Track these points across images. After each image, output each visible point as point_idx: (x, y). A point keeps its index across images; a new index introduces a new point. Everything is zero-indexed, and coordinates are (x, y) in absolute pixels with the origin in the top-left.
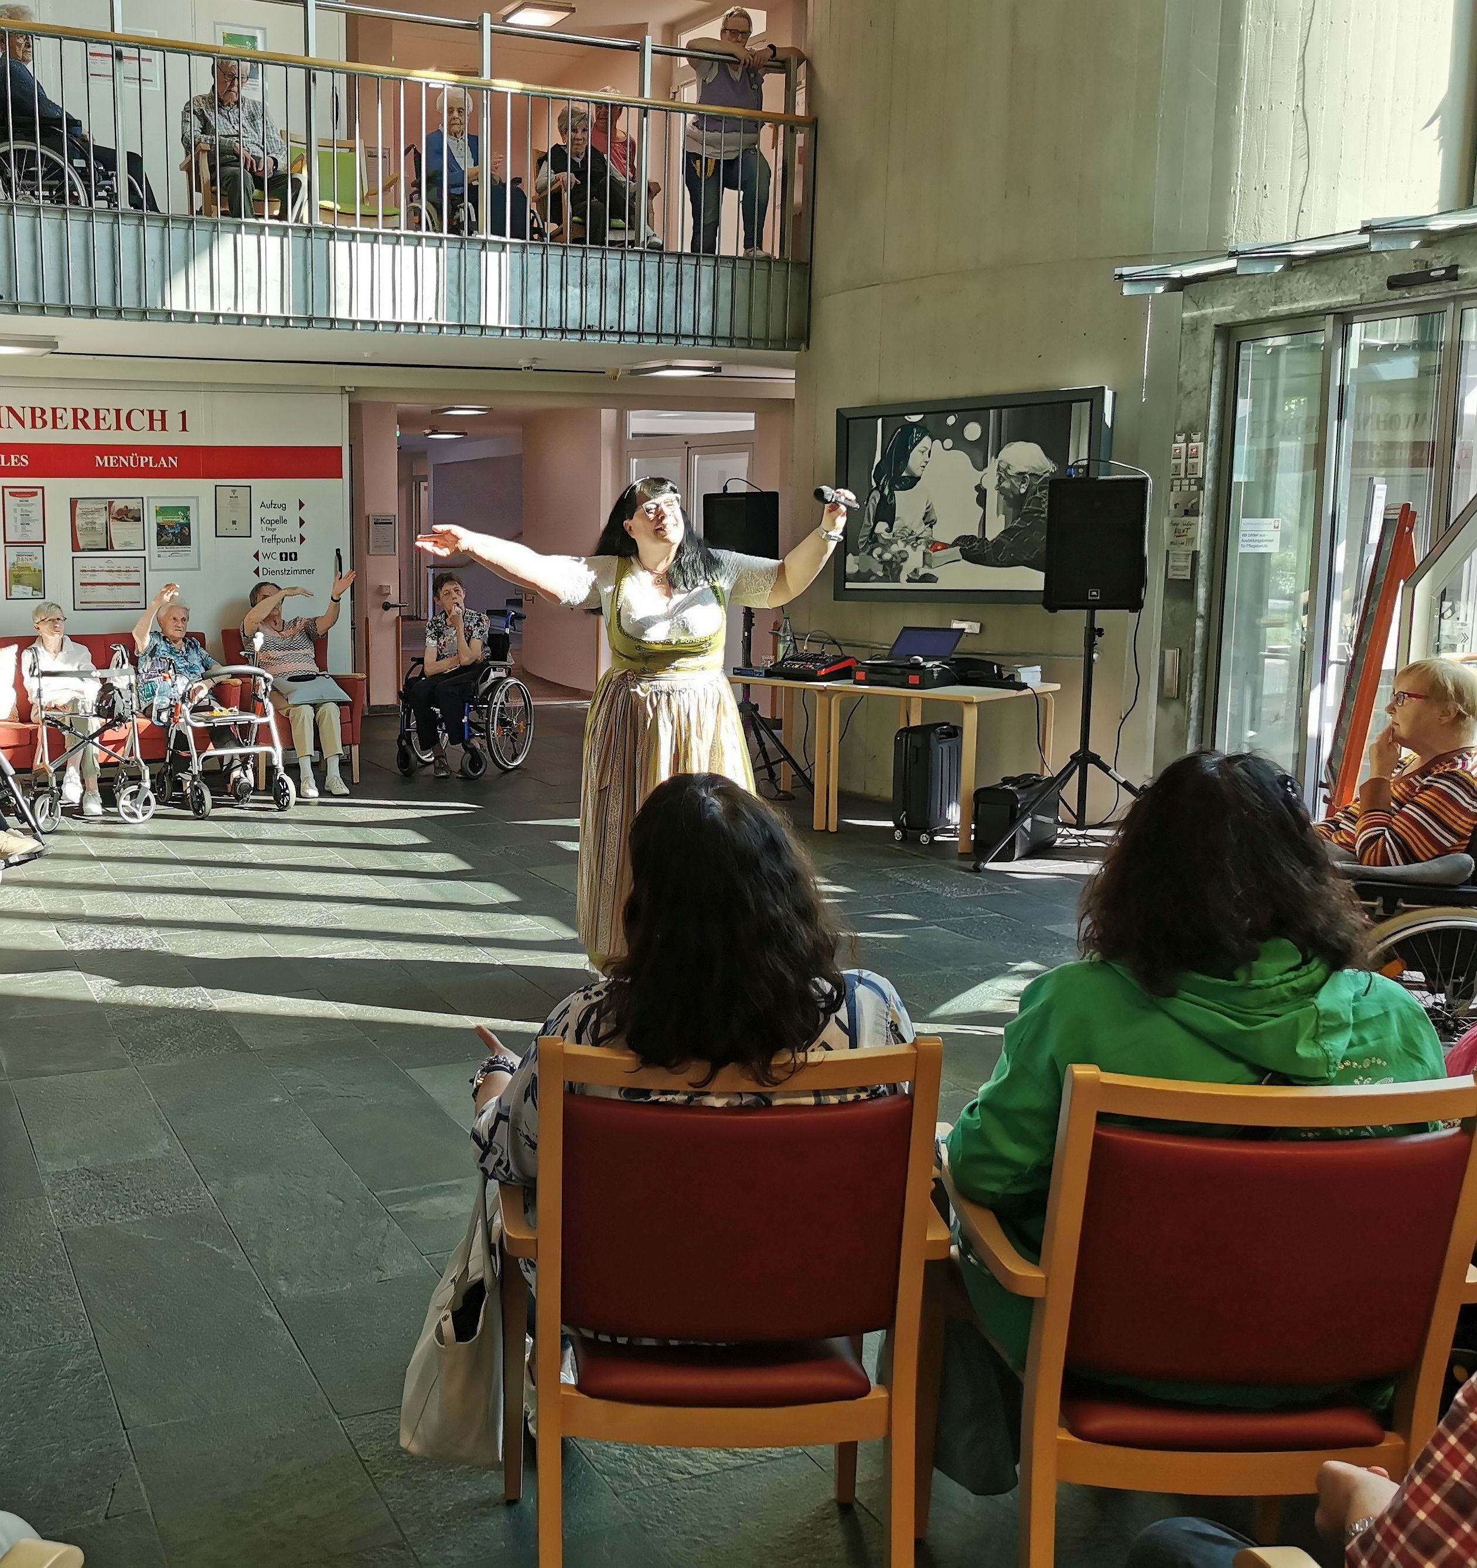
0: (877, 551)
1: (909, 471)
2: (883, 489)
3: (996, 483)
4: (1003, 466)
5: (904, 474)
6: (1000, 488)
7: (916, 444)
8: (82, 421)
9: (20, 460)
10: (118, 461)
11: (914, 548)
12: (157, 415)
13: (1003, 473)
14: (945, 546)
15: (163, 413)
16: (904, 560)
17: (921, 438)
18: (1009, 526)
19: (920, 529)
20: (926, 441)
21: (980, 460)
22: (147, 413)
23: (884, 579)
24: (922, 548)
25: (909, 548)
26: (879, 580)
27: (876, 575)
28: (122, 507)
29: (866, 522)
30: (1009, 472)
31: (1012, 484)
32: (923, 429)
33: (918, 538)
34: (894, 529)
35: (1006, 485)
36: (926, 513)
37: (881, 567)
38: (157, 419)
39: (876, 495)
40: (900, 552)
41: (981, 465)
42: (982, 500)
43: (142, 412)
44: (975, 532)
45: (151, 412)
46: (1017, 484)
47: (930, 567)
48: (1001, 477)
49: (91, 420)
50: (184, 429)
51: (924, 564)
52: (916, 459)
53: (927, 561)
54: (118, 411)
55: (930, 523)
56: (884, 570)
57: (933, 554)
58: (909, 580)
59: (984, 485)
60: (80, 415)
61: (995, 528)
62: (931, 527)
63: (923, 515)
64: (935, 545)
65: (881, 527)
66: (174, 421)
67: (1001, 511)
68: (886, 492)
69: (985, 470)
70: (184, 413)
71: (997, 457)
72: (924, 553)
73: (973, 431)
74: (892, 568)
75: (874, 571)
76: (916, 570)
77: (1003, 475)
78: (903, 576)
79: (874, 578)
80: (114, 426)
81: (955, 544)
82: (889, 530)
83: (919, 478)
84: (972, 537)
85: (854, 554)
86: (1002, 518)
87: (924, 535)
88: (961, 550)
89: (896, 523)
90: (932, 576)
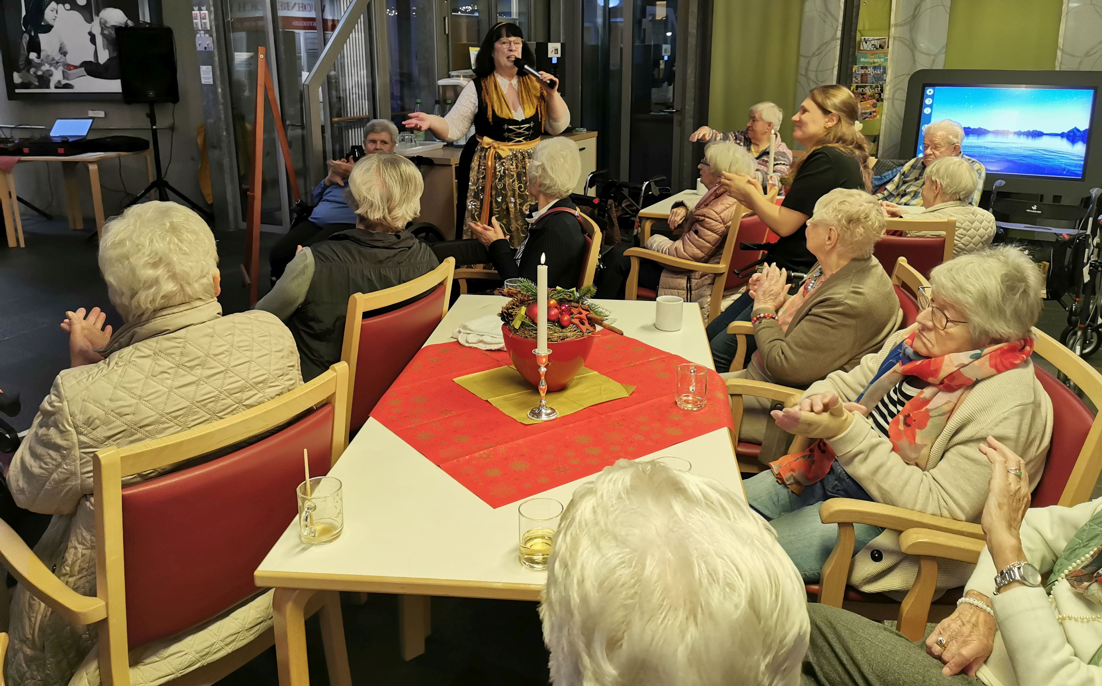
0: (32, 71)
1: (46, 22)
2: (30, 32)
3: (100, 31)
4: (102, 21)
5: (43, 23)
6: (102, 34)
11: (56, 68)
13: (103, 26)
14: (76, 67)
16: (51, 75)
18: (112, 56)
19: (58, 57)
23: (40, 87)
24: (61, 68)
25: (52, 69)
26: (37, 87)
27: (34, 84)
29: (22, 52)
30: (107, 25)
31: (109, 31)
33: (57, 63)
34: (42, 57)
35: (106, 32)
36: (61, 48)
37: (36, 80)
39: (27, 36)
40: (48, 71)
41: (89, 19)
42: (93, 40)
44: (91, 59)
46: (112, 32)
47: (68, 79)
48: (102, 28)
51: (64, 78)
52: (49, 15)
53: (66, 75)
55: (63, 52)
56: (39, 82)
57: (69, 72)
58: (56, 87)
59: (93, 32)
61: (104, 56)
62: (65, 56)
63: (58, 49)
64: (69, 67)
65: (33, 56)
67: (106, 47)
68: (33, 34)
69: (93, 23)
71: (98, 15)
72: (63, 72)
74: (44, 81)
75: (32, 81)
76: (59, 82)
78: (52, 85)
79: (33, 86)
81: (81, 66)
82: (39, 57)
83: (52, 27)
84: (91, 62)
85: (18, 72)
86: (107, 51)
87: (61, 60)
88: (85, 70)
89: (42, 54)
90: (70, 85)
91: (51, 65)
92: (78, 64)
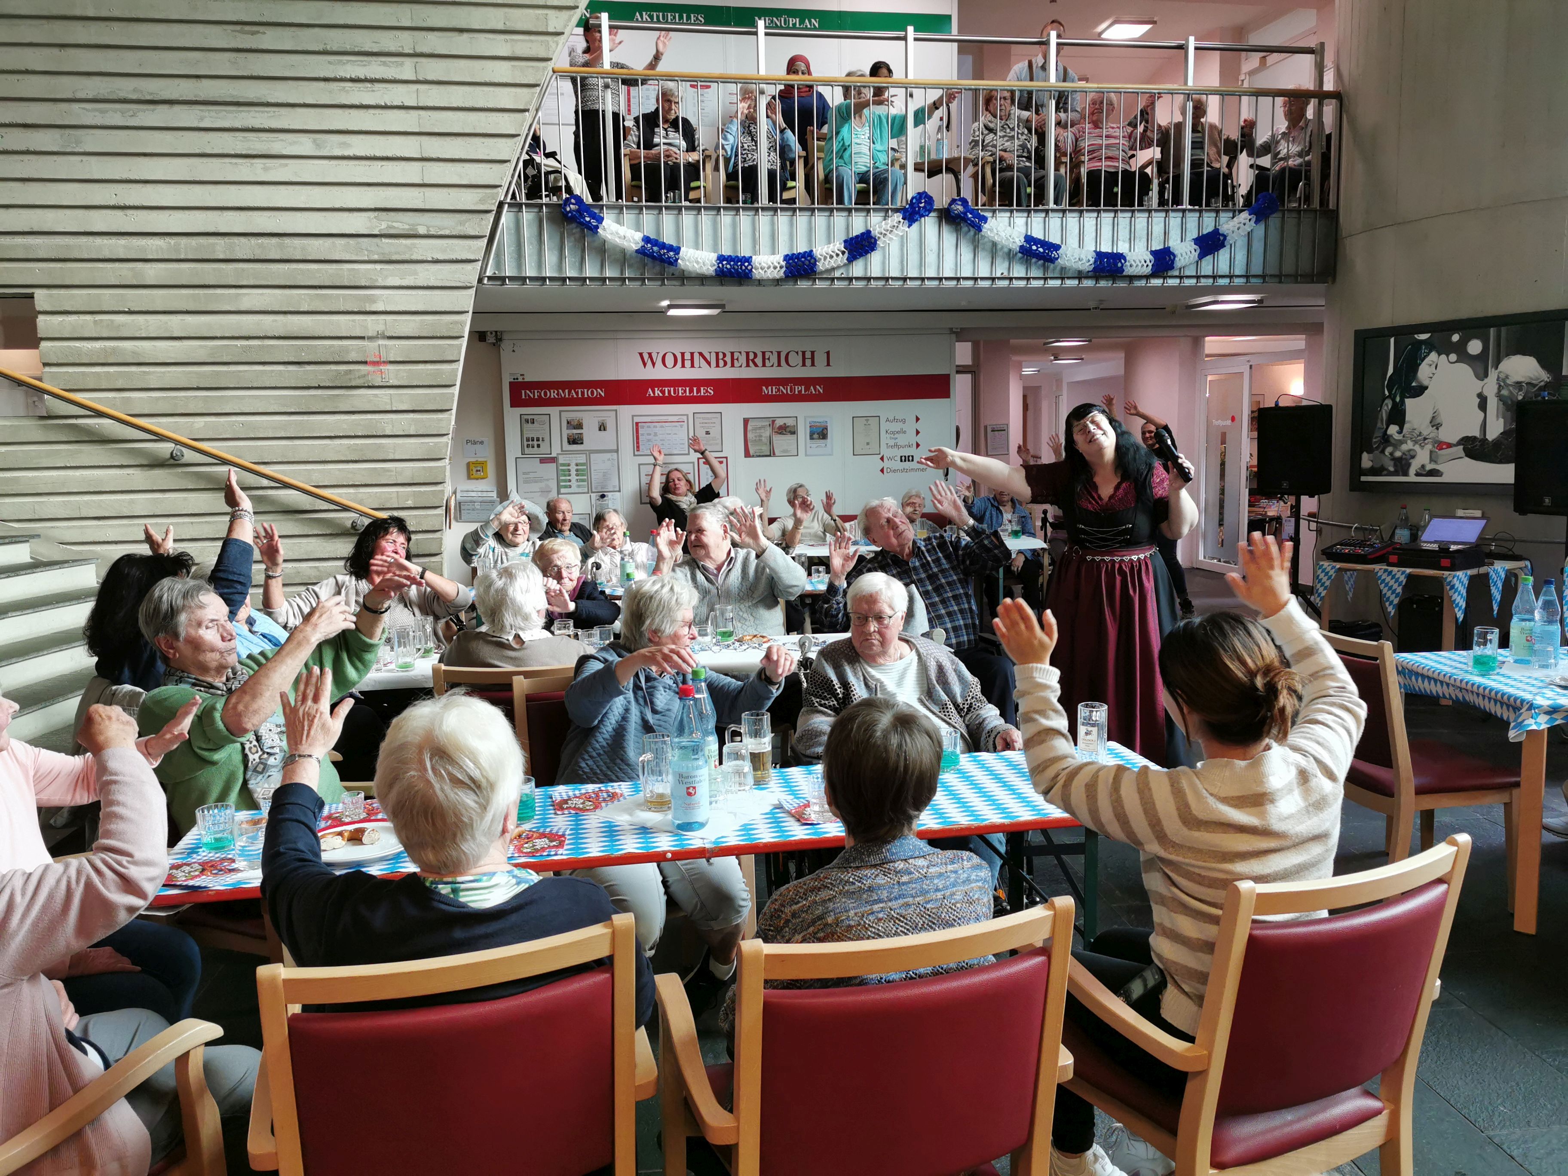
0: (1389, 450)
1: (1418, 382)
2: (1395, 397)
3: (1496, 391)
4: (1502, 376)
5: (1414, 384)
6: (1499, 394)
7: (1425, 357)
8: (753, 361)
9: (707, 391)
10: (779, 390)
11: (1422, 447)
12: (808, 355)
13: (1502, 383)
14: (1449, 445)
15: (813, 353)
16: (1413, 457)
17: (1428, 354)
18: (1507, 428)
19: (1427, 430)
20: (1433, 356)
21: (1481, 371)
22: (800, 354)
23: (1395, 473)
24: (1429, 447)
25: (1417, 448)
26: (1390, 474)
27: (1387, 470)
28: (782, 424)
29: (1379, 425)
30: (1508, 382)
31: (1511, 392)
32: (1431, 346)
33: (1425, 439)
34: (1405, 431)
35: (1505, 392)
36: (1433, 417)
37: (1392, 463)
38: (809, 358)
39: (1389, 403)
40: (1410, 450)
41: (1483, 375)
42: (1483, 405)
43: (797, 353)
44: (1477, 433)
45: (804, 353)
46: (1515, 392)
47: (1436, 462)
48: (1500, 386)
49: (759, 361)
50: (828, 365)
51: (1432, 460)
52: (1424, 372)
53: (1434, 457)
54: (779, 353)
55: (1436, 424)
56: (1395, 466)
58: (1417, 474)
59: (1485, 393)
60: (751, 356)
61: (1496, 428)
62: (1437, 429)
63: (1428, 419)
65: (1393, 430)
66: (820, 358)
67: (1500, 415)
68: (1398, 399)
69: (1486, 380)
70: (828, 353)
71: (1497, 368)
72: (1431, 452)
73: (1475, 347)
74: (1402, 465)
75: (1386, 465)
76: (1423, 466)
77: (1502, 384)
78: (1412, 471)
79: (1385, 472)
80: (776, 364)
81: (1459, 443)
82: (1400, 432)
83: (1426, 388)
84: (1475, 438)
85: (1368, 453)
86: (1501, 421)
87: (1431, 436)
88: (1464, 449)
89: (1406, 426)
90: (1438, 471)
91: (1416, 442)
92: (1454, 439)
